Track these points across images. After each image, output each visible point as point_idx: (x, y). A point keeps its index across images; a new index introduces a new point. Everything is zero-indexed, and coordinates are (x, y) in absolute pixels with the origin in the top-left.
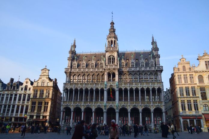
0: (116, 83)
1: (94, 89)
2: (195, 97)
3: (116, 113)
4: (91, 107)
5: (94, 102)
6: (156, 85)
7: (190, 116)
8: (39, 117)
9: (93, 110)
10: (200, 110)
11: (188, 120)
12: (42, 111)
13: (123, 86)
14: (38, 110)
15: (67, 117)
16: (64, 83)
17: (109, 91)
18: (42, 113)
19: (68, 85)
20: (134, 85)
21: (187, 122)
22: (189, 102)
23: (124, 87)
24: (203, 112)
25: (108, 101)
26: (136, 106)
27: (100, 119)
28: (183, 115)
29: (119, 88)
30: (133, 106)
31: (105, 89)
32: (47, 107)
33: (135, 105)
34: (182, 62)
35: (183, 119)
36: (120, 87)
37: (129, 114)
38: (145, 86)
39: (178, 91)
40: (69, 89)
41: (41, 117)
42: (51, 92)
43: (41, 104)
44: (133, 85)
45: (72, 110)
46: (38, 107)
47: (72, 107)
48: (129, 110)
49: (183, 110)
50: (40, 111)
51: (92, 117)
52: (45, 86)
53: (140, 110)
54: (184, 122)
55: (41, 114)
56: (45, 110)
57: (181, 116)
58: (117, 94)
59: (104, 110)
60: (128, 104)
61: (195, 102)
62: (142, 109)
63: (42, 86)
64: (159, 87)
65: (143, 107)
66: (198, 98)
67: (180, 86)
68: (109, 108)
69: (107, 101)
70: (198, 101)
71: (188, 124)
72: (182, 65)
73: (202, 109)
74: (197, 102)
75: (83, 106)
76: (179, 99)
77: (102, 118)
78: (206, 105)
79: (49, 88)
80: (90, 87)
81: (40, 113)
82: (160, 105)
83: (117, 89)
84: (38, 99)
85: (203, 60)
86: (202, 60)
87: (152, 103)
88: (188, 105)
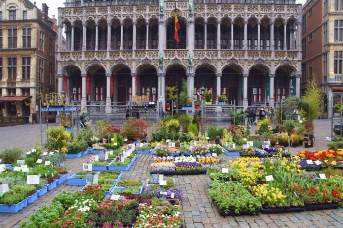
0: (187, 5)
1: (134, 20)
3: (188, 78)
4: (127, 64)
5: (134, 52)
6: (286, 11)
8: (14, 90)
9: (134, 71)
12: (19, 77)
13: (206, 11)
14: (9, 77)
15: (75, 89)
16: (59, 8)
17: (170, 25)
18: (19, 82)
19: (70, 13)
20: (233, 10)
23: (208, 14)
25: (167, 48)
26: (236, 61)
27: (151, 92)
28: (336, 83)
29: (197, 16)
30: (229, 61)
31: (160, 20)
32: (29, 68)
33: (233, 59)
35: (333, 91)
36: (199, 13)
37: (219, 80)
38: (260, 14)
40: (72, 21)
41: (19, 92)
42: (34, 34)
43: (15, 63)
44: (230, 9)
45: (82, 73)
46: (9, 69)
47: (83, 65)
48: (219, 70)
49: (336, 72)
50: (15, 78)
51: (131, 87)
52: (17, 19)
53: (246, 70)
55: (17, 86)
56: (26, 76)
57: (330, 86)
58: (191, 31)
59: (160, 72)
60: (216, 55)
62: (249, 67)
63: (12, 19)
64: (292, 16)
65: (252, 65)
68: (170, 65)
69: (165, 49)
75: (108, 62)
76: (332, 47)
77: (154, 89)
79: (28, 23)
80: (124, 15)
81: (15, 83)
82: (291, 59)
83: (192, 19)
84: (5, 50)
87: (273, 54)
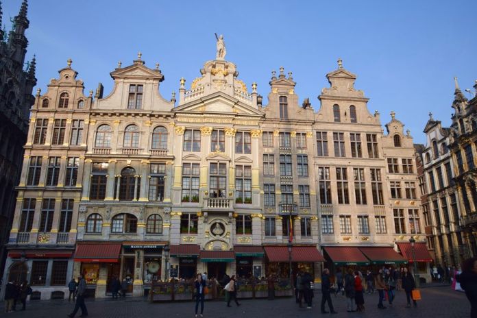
2: (70, 191)
7: (38, 248)
10: (73, 230)
11: (30, 264)
21: (26, 268)
22: (49, 203)
24: (81, 237)
34: (64, 80)
35: (14, 258)
39: (25, 170)
49: (22, 229)
54: (13, 268)
61: (68, 204)
66: (78, 194)
67: (34, 153)
70: (77, 201)
71: (26, 274)
72: (61, 90)
73: (82, 227)
74: (71, 207)
76: (21, 193)
78: (98, 217)
85: (126, 81)
86: (122, 80)
88: (44, 214)
